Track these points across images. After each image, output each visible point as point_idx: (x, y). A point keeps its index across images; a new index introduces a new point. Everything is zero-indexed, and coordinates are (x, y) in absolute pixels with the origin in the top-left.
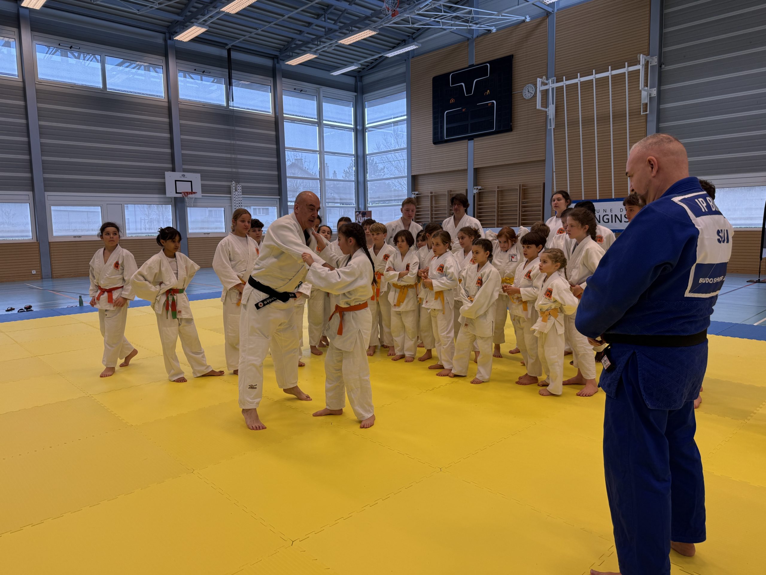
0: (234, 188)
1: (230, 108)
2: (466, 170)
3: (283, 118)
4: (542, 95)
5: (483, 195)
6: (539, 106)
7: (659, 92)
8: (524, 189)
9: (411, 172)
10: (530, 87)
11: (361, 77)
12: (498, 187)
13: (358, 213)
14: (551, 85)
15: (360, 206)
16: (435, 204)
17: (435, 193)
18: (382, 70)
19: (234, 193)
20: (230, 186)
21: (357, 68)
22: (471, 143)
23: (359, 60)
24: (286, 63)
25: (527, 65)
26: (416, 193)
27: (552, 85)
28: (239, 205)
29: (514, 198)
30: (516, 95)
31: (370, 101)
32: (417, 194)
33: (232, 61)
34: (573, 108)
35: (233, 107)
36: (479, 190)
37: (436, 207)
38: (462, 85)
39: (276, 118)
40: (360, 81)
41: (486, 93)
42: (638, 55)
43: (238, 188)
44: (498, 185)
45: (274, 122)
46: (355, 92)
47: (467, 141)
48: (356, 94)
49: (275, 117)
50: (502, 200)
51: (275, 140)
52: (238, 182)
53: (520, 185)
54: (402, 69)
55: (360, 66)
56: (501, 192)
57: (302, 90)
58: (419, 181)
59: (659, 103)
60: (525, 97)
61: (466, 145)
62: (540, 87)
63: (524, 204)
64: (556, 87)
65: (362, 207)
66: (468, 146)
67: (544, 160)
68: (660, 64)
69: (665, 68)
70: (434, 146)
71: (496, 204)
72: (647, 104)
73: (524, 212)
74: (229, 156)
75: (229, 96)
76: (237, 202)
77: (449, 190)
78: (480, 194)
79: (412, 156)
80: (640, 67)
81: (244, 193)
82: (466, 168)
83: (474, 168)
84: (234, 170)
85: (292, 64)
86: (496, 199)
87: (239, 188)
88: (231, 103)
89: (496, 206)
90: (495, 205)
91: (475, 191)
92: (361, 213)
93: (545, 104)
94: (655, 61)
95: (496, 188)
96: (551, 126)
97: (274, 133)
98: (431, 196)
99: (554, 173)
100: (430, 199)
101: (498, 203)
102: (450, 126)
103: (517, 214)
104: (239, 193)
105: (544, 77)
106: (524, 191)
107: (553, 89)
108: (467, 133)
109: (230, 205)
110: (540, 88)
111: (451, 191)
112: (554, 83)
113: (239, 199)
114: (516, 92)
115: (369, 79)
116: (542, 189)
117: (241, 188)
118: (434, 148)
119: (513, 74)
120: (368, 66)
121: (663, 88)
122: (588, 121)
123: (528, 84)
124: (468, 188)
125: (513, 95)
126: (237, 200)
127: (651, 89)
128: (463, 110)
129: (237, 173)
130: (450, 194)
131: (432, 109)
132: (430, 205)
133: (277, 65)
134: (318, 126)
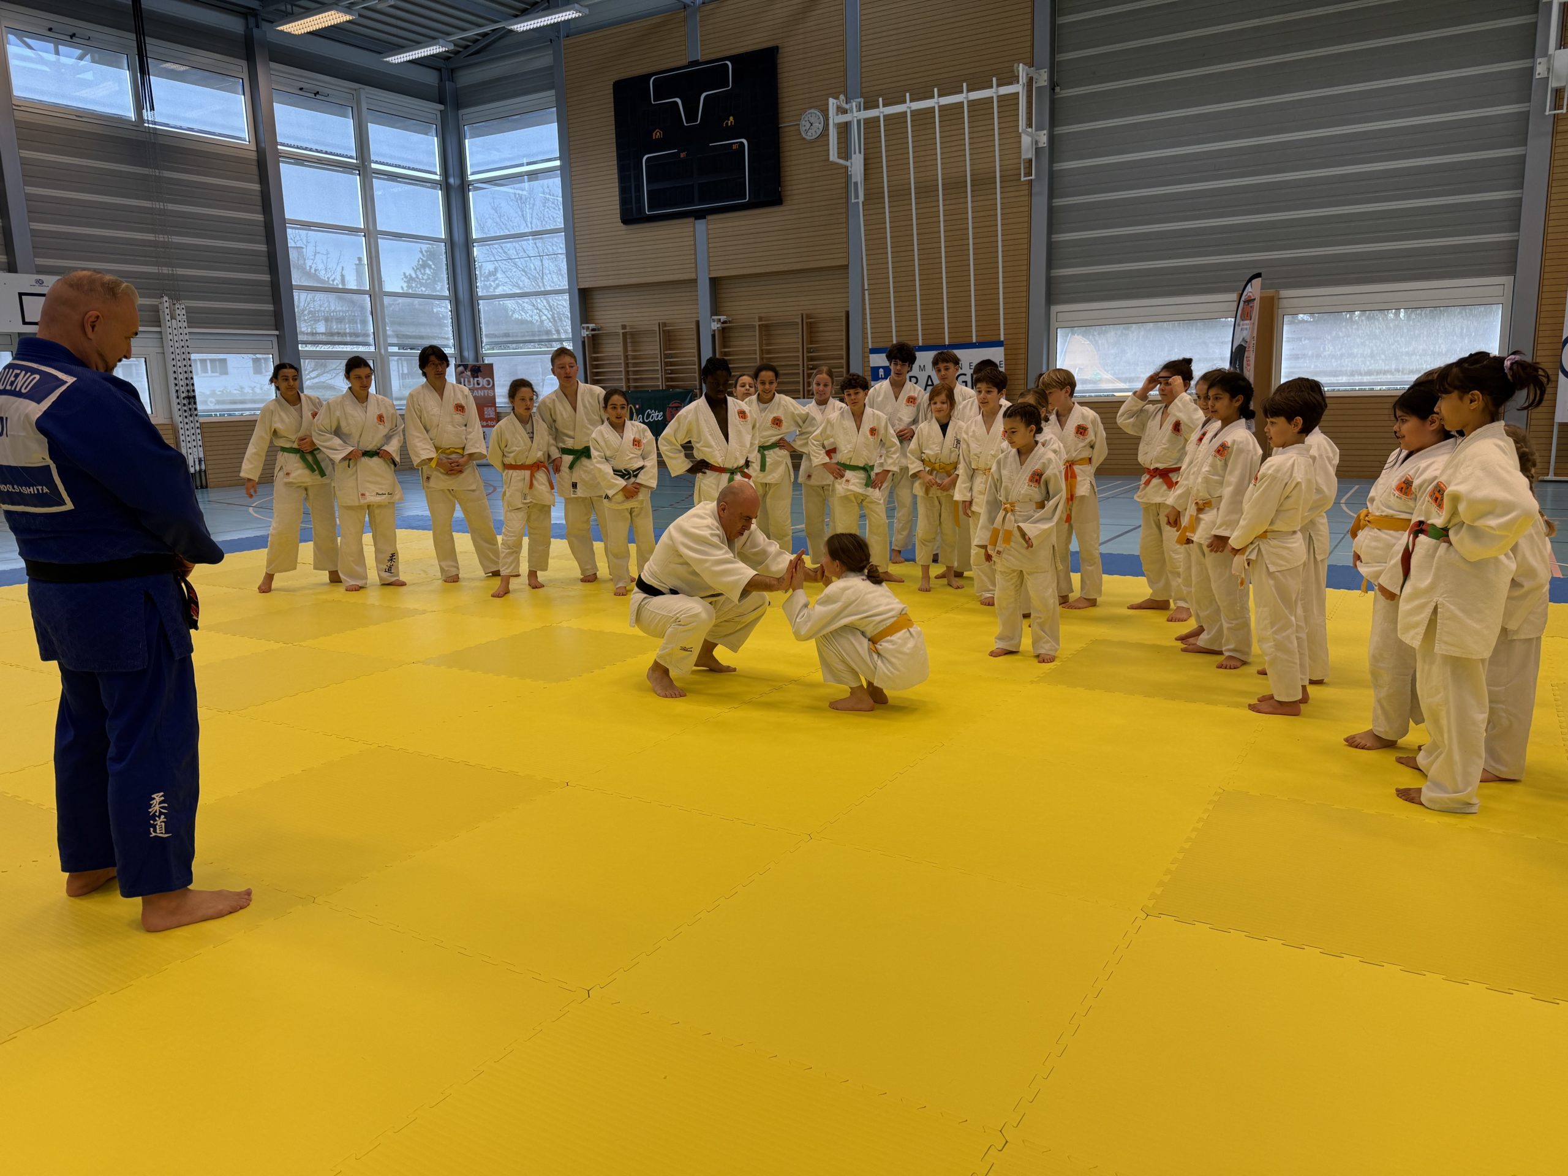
0: (167, 311)
1: (146, 125)
2: (695, 281)
3: (278, 155)
4: (838, 133)
5: (731, 335)
6: (833, 156)
7: (1052, 138)
8: (811, 323)
9: (577, 282)
10: (813, 115)
11: (453, 70)
12: (760, 319)
13: (461, 368)
14: (855, 114)
15: (466, 354)
17: (632, 327)
18: (497, 59)
19: (169, 324)
20: (157, 306)
21: (446, 51)
22: (701, 225)
23: (448, 34)
24: (279, 28)
25: (806, 71)
26: (591, 326)
27: (857, 115)
28: (183, 350)
29: (790, 342)
31: (474, 125)
32: (593, 330)
33: (143, 15)
34: (898, 164)
35: (155, 123)
36: (723, 323)
37: (635, 358)
38: (676, 103)
39: (261, 153)
40: (449, 80)
41: (727, 123)
42: (1016, 65)
43: (178, 312)
44: (760, 315)
45: (255, 163)
46: (441, 102)
47: (692, 220)
48: (442, 107)
49: (257, 151)
50: (768, 345)
51: (259, 203)
52: (175, 298)
54: (544, 60)
55: (452, 47)
56: (767, 329)
57: (318, 93)
58: (595, 301)
59: (1052, 161)
60: (804, 136)
61: (692, 229)
62: (835, 117)
63: (811, 352)
64: (865, 119)
65: (469, 355)
66: (694, 231)
67: (846, 267)
68: (1053, 86)
69: (1064, 93)
71: (758, 352)
72: (1030, 161)
74: (150, 237)
75: (142, 97)
76: (177, 345)
77: (661, 321)
78: (723, 330)
79: (578, 246)
80: (1018, 88)
81: (192, 322)
82: (693, 276)
83: (710, 278)
84: (165, 270)
85: (293, 32)
86: (758, 344)
87: (181, 313)
88: (147, 114)
89: (758, 356)
90: (756, 354)
91: (715, 326)
92: (469, 368)
93: (845, 152)
94: (1043, 79)
95: (757, 319)
96: (857, 197)
97: (256, 187)
98: (624, 334)
99: (866, 292)
100: (621, 341)
101: (761, 350)
102: (656, 186)
103: (799, 374)
104: (180, 324)
105: (842, 97)
106: (811, 327)
107: (859, 121)
108: (692, 203)
109: (160, 350)
110: (835, 119)
111: (665, 324)
112: (860, 111)
113: (181, 337)
114: (786, 122)
115: (469, 77)
116: (844, 323)
117: (184, 312)
118: (623, 232)
119: (780, 86)
120: (467, 47)
121: (1060, 130)
122: (927, 190)
123: (810, 108)
124: (700, 319)
125: (781, 130)
126: (176, 338)
127: (1038, 132)
128: (682, 155)
129: (173, 278)
130: (663, 331)
131: (615, 149)
132: (621, 353)
133: (255, 30)
134: (359, 175)
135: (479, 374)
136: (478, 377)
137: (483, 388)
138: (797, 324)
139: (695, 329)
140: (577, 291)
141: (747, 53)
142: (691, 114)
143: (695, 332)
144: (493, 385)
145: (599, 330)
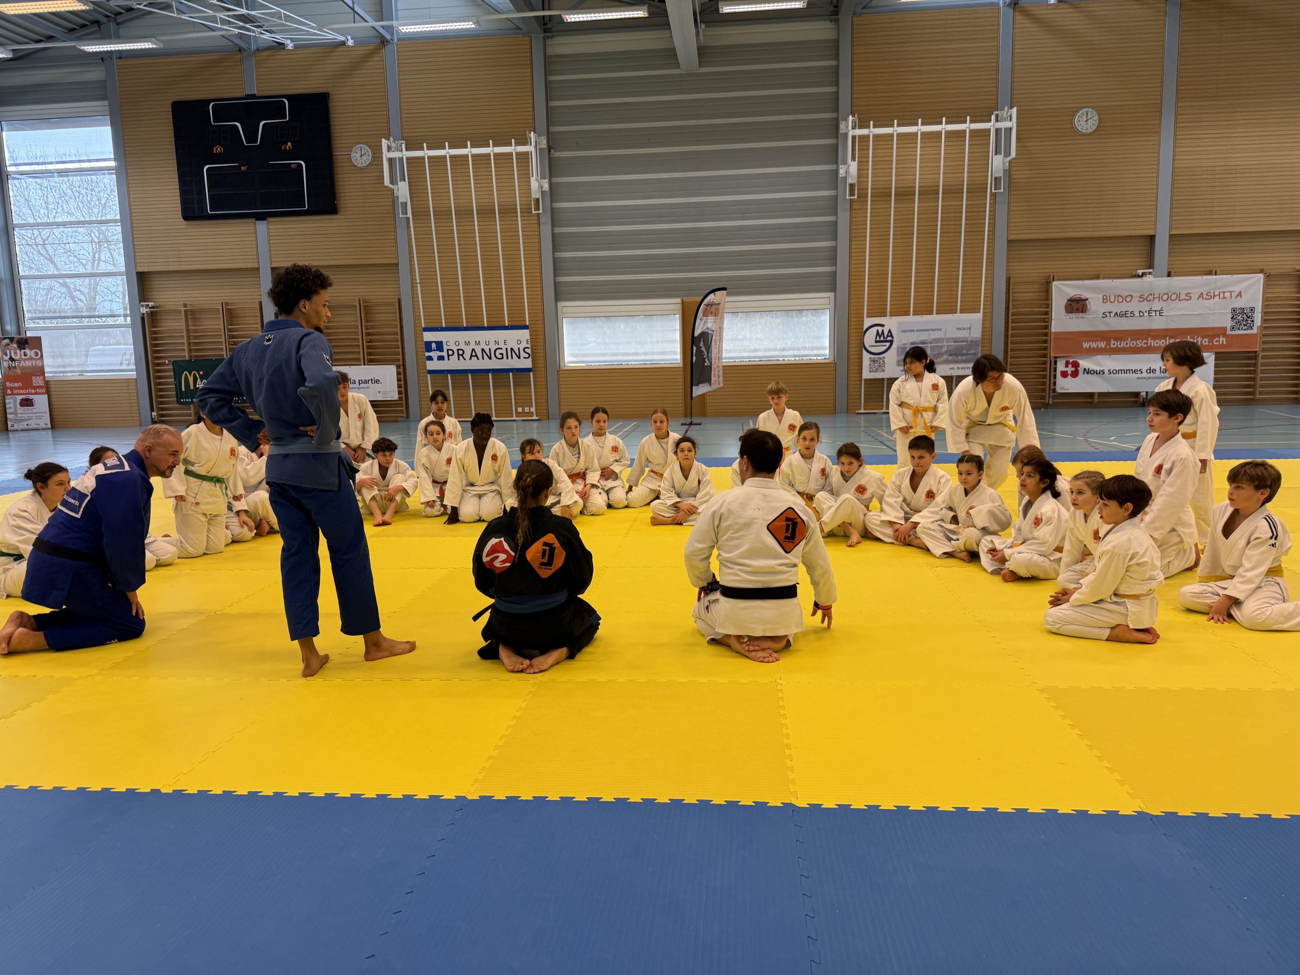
16: (194, 326)
26: (151, 304)
30: (340, 157)
32: (152, 307)
41: (285, 147)
47: (253, 220)
53: (359, 300)
70: (185, 222)
73: (369, 342)
82: (256, 265)
92: (15, 340)
111: (227, 304)
128: (243, 168)
135: (26, 346)
136: (25, 349)
137: (31, 359)
138: (356, 306)
139: (258, 308)
140: (135, 274)
141: (301, 95)
142: (252, 136)
143: (258, 311)
144: (42, 356)
145: (157, 307)
